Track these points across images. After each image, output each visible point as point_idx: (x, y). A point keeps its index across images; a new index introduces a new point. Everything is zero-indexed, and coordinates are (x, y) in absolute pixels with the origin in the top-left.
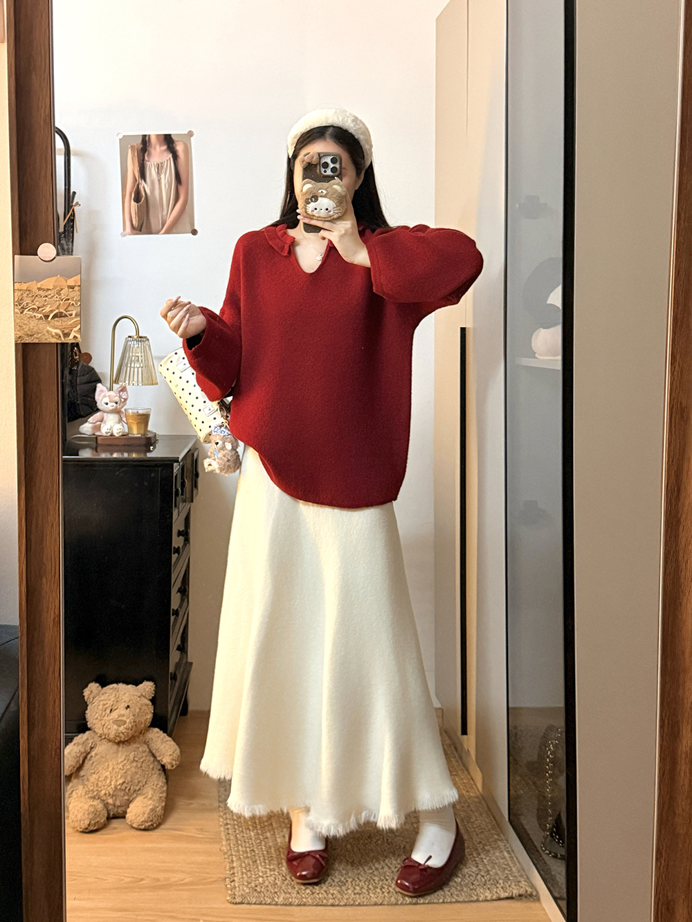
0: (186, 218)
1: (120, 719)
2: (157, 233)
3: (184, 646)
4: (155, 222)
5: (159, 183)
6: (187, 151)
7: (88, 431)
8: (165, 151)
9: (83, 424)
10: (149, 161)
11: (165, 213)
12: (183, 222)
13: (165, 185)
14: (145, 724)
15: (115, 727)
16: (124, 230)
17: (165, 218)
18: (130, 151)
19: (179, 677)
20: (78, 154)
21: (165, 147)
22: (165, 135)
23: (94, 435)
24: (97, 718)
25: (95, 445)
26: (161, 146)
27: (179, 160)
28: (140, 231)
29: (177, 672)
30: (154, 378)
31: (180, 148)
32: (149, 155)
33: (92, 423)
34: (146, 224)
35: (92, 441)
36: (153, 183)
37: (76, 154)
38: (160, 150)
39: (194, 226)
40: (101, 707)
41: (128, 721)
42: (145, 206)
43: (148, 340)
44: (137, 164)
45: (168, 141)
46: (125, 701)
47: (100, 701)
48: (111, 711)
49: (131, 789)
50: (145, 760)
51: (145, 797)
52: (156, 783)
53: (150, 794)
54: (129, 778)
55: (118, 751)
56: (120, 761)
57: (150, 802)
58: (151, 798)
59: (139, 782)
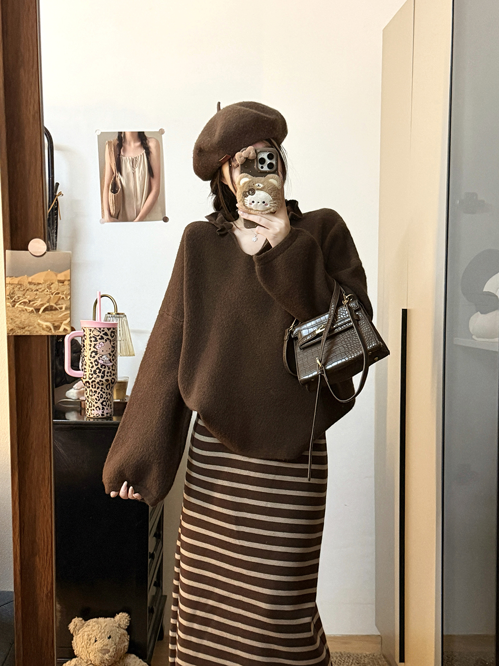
0: (158, 208)
1: (104, 648)
2: (132, 221)
3: (159, 583)
4: (130, 212)
5: (134, 177)
6: (159, 147)
7: (74, 396)
8: (139, 146)
9: (68, 390)
10: (124, 156)
11: (139, 203)
12: (155, 210)
13: (139, 178)
14: (124, 650)
15: (100, 655)
16: (103, 217)
17: (139, 207)
18: (107, 146)
19: (155, 610)
20: (60, 149)
21: (138, 144)
22: (139, 133)
23: (79, 399)
24: (83, 647)
25: (79, 409)
26: (135, 142)
27: (151, 155)
28: (118, 219)
29: (154, 607)
30: (131, 351)
31: (152, 144)
32: (124, 151)
33: (77, 389)
34: (122, 212)
35: (76, 405)
36: (128, 175)
37: (59, 149)
38: (134, 146)
39: (165, 215)
40: (86, 637)
41: (111, 650)
42: (121, 196)
43: (125, 316)
44: (113, 159)
45: (142, 137)
46: (108, 632)
47: (85, 632)
48: (96, 641)
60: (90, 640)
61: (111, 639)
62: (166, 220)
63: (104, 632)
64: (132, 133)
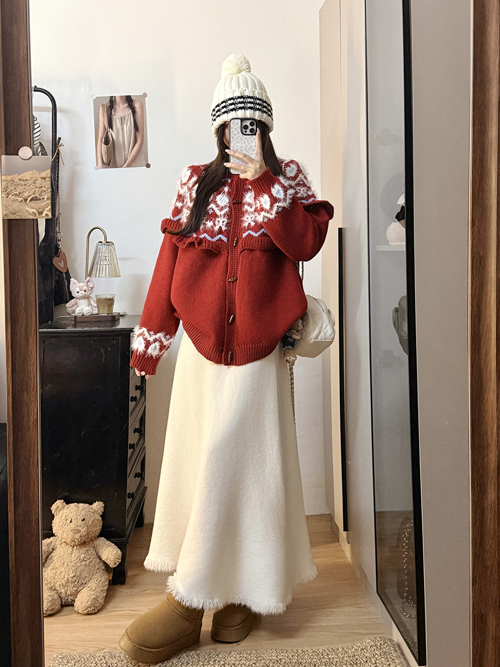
0: (142, 157)
1: (77, 528)
2: (121, 167)
4: (119, 159)
5: (122, 132)
6: (143, 107)
8: (126, 107)
10: (115, 115)
11: (127, 152)
12: (140, 159)
13: (127, 132)
14: (95, 534)
16: (97, 164)
17: (127, 155)
18: (101, 108)
21: (127, 105)
22: (126, 96)
24: (60, 527)
26: (123, 104)
27: (137, 114)
28: (109, 166)
30: (118, 273)
31: (137, 105)
32: (115, 111)
34: (113, 160)
36: (118, 130)
37: (62, 111)
38: (123, 107)
39: (148, 162)
40: (64, 517)
41: (83, 531)
42: (112, 147)
43: (113, 244)
44: (106, 117)
45: (129, 100)
46: (83, 515)
47: (63, 513)
48: (71, 522)
49: (79, 582)
50: (92, 561)
51: (89, 589)
52: (99, 579)
53: (94, 587)
54: (78, 574)
55: (72, 553)
56: (73, 560)
57: (93, 593)
58: (94, 590)
59: (85, 577)
60: (67, 520)
61: (84, 522)
62: (148, 166)
63: (80, 515)
64: (121, 96)
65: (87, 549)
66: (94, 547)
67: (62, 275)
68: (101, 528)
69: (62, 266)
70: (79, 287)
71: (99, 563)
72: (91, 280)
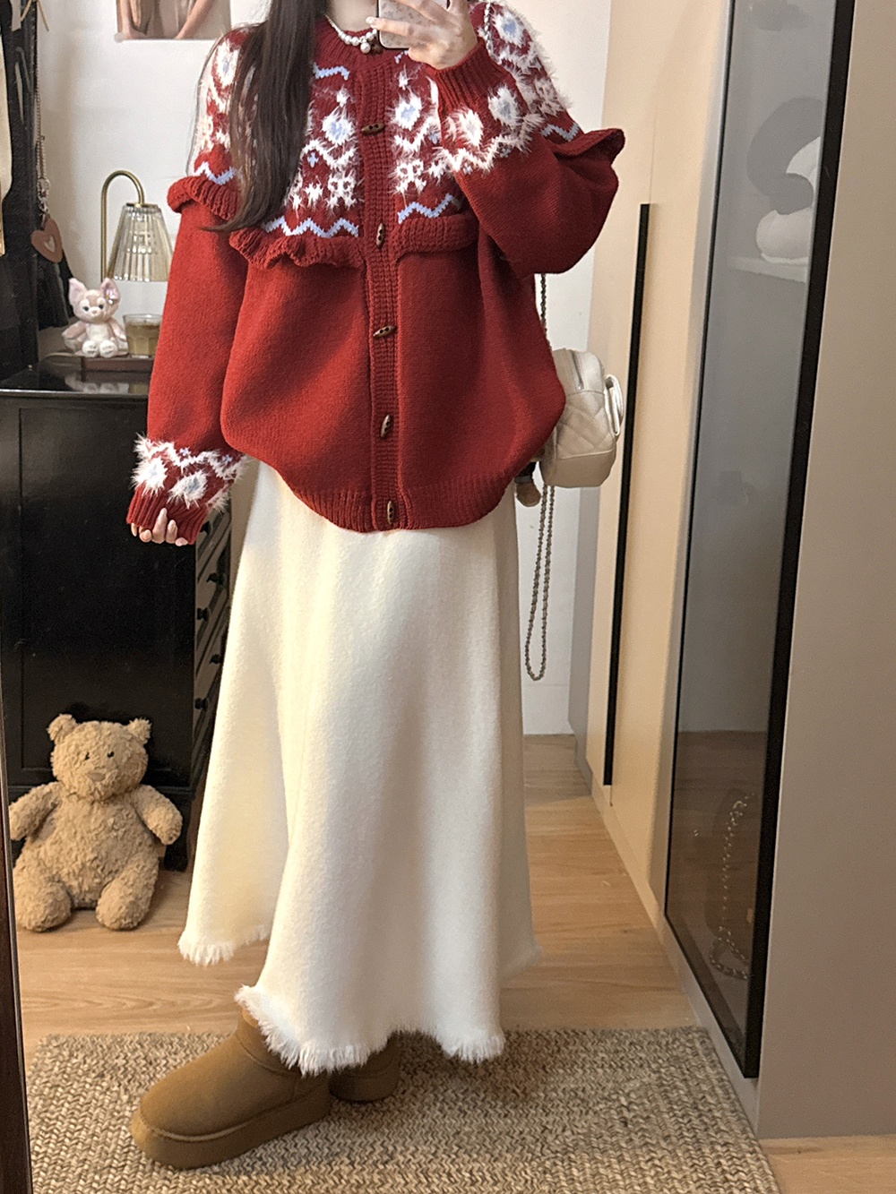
1: (98, 771)
4: (167, 19)
11: (184, 4)
12: (213, 19)
14: (134, 779)
34: (154, 21)
40: (72, 749)
41: (108, 775)
49: (106, 869)
50: (129, 830)
51: (123, 882)
52: (142, 863)
53: (131, 879)
54: (104, 854)
55: (90, 813)
56: (92, 828)
57: (131, 891)
58: (132, 885)
59: (117, 860)
65: (119, 807)
66: (132, 804)
67: (53, 268)
68: (145, 768)
69: (53, 250)
70: (88, 298)
71: (142, 834)
72: (112, 285)
